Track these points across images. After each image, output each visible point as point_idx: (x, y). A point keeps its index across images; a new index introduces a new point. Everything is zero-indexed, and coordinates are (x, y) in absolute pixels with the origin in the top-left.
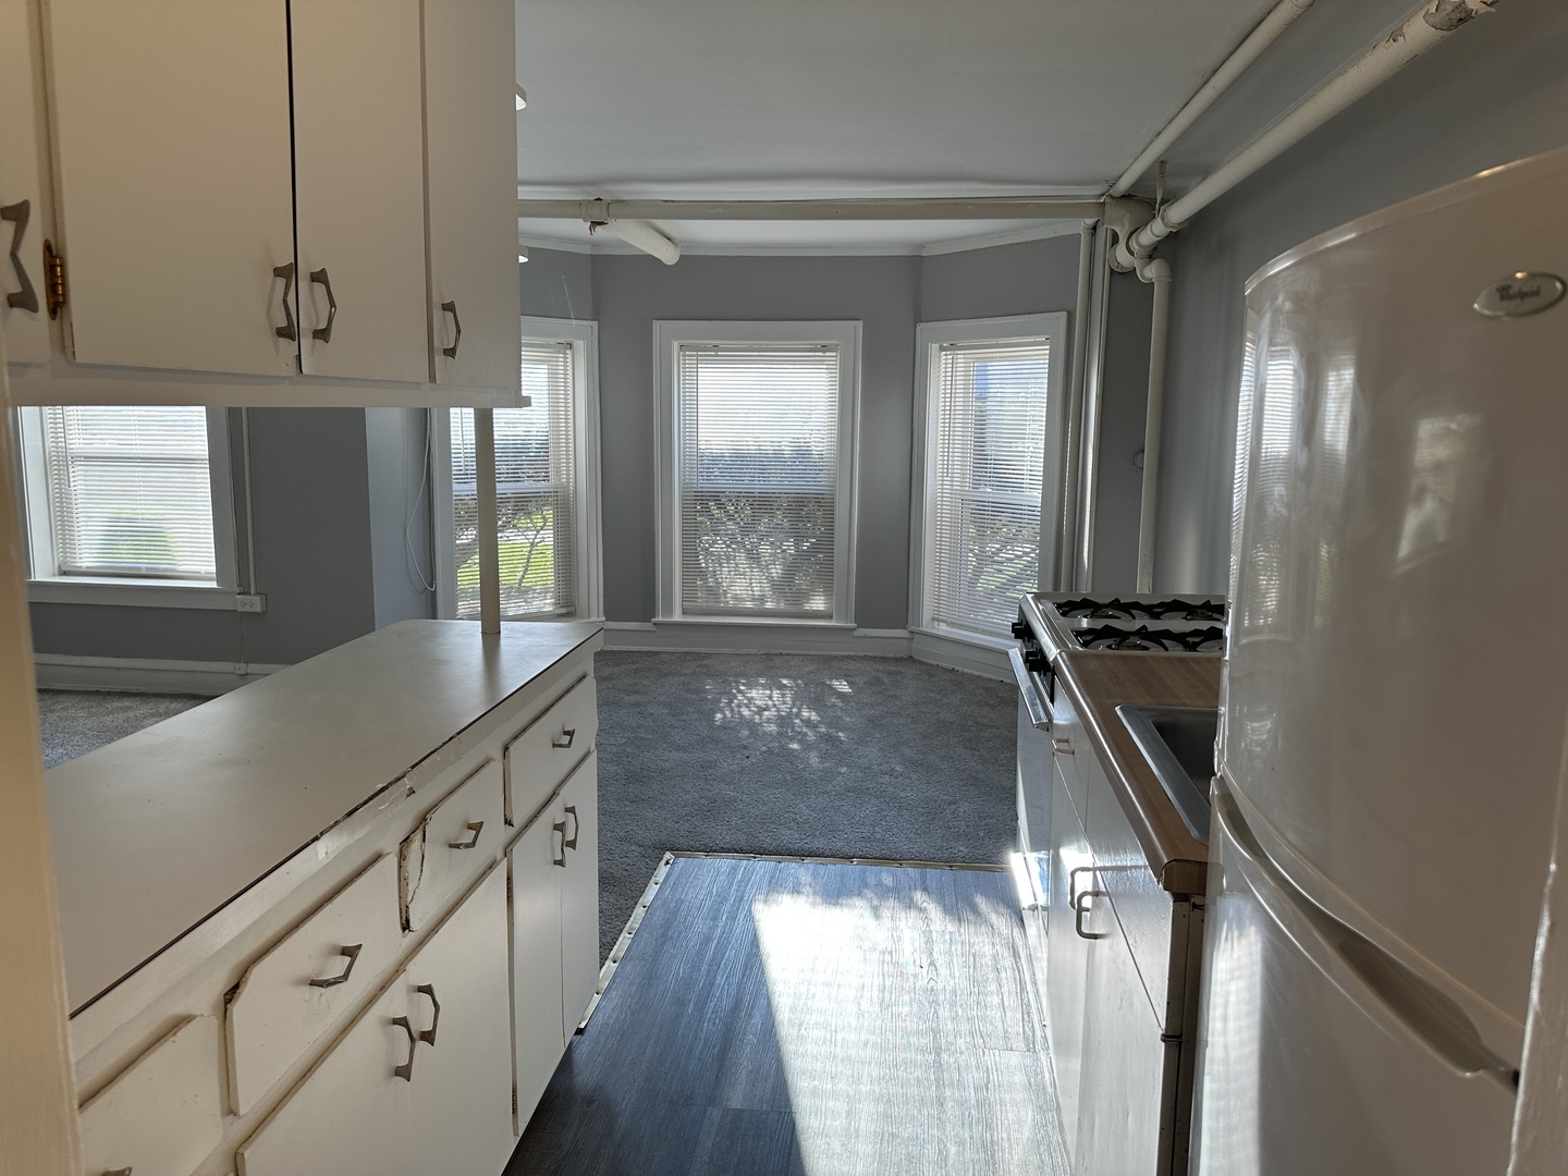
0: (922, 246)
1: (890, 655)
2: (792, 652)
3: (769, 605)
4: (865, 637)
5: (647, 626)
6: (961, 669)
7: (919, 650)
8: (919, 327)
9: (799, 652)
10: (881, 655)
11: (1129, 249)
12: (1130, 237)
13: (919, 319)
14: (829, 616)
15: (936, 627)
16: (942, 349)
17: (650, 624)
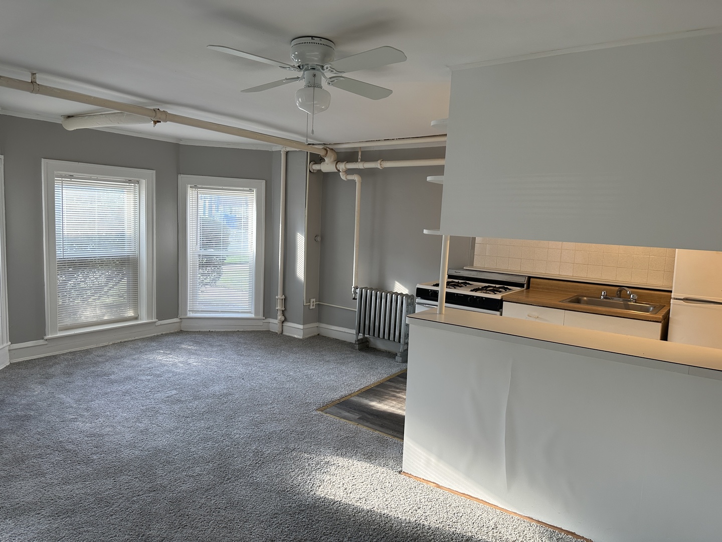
0: (181, 140)
1: (172, 332)
2: (126, 340)
3: (106, 318)
4: (161, 325)
6: (214, 330)
7: (186, 326)
8: (180, 176)
9: (130, 339)
10: (168, 332)
11: (336, 168)
12: (337, 163)
13: (179, 173)
14: (136, 318)
15: (190, 315)
16: (191, 187)
17: (42, 341)
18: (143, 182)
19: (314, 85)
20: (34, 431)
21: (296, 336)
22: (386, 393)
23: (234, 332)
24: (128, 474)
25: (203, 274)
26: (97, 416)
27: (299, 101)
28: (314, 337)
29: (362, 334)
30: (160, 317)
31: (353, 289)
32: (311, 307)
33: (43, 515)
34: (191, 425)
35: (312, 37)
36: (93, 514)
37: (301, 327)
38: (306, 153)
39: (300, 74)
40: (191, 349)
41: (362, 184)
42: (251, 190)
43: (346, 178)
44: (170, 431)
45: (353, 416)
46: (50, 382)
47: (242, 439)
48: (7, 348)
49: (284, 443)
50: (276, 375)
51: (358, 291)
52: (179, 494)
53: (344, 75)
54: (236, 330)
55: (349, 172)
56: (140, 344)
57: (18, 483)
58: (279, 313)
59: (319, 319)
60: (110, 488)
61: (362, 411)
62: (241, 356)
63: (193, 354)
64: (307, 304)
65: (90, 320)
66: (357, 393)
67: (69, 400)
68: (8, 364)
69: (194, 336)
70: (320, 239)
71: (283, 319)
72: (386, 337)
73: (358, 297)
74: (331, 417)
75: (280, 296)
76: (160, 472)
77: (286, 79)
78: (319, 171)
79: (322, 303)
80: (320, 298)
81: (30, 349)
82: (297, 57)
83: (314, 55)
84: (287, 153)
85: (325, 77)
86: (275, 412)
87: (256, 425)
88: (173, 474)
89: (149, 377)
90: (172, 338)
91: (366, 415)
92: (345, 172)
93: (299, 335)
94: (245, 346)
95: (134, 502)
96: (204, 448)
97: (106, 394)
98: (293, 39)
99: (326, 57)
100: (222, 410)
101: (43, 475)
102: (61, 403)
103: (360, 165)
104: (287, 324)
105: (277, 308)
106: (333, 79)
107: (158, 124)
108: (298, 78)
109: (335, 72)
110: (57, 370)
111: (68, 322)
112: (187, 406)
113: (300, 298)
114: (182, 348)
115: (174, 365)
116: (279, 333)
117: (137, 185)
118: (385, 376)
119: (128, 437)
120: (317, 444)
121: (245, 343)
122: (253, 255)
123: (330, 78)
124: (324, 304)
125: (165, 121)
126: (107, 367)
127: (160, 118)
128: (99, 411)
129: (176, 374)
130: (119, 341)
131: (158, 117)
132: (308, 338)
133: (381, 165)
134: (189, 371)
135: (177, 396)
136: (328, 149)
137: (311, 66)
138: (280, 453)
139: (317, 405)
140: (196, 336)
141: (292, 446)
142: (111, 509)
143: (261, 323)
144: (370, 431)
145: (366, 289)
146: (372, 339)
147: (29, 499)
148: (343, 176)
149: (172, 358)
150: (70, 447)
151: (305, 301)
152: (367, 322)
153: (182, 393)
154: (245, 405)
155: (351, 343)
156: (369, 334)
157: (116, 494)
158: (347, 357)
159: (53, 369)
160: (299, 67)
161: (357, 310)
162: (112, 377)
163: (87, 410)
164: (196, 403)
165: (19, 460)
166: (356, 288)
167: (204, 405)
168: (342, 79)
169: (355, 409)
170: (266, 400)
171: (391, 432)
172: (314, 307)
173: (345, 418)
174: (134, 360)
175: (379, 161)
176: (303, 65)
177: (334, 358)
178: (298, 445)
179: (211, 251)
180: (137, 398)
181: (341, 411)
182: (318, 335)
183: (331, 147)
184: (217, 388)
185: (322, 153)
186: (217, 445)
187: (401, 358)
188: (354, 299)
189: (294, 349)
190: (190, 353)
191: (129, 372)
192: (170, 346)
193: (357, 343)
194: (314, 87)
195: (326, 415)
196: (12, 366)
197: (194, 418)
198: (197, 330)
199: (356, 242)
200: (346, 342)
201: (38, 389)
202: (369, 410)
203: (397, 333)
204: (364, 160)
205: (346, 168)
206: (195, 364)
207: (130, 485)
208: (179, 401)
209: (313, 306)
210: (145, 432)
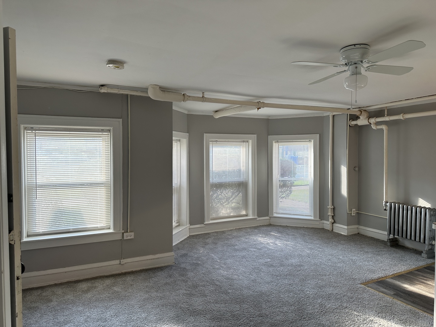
0: (270, 116)
1: (265, 224)
2: (242, 227)
3: (232, 214)
4: (259, 220)
5: (202, 225)
6: (289, 225)
7: (273, 221)
8: (269, 137)
9: (244, 227)
10: (263, 224)
11: (369, 122)
12: (369, 119)
13: (269, 135)
14: (247, 215)
15: (275, 215)
16: (275, 142)
17: (203, 225)
18: (250, 141)
19: (356, 73)
20: (201, 272)
21: (342, 233)
22: (415, 279)
23: (301, 227)
24: (247, 304)
25: (281, 192)
26: (229, 268)
27: (346, 84)
28: (355, 235)
29: (392, 235)
30: (259, 216)
31: (384, 203)
32: (353, 215)
33: (206, 318)
34: (280, 281)
35: (354, 45)
36: (230, 323)
37: (346, 227)
38: (346, 115)
39: (346, 68)
40: (277, 235)
41: (389, 131)
42: (310, 141)
43: (376, 128)
44: (268, 283)
45: (389, 292)
46: (207, 247)
47: (311, 294)
48: (188, 228)
49: (339, 302)
50: (330, 257)
51: (388, 204)
52: (276, 322)
53: (377, 64)
54: (302, 226)
55: (377, 123)
56: (249, 230)
57: (195, 298)
58: (330, 217)
59: (359, 223)
60: (238, 310)
61: (396, 290)
62: (307, 243)
63: (278, 238)
64: (349, 212)
65: (224, 215)
66: (391, 276)
67: (216, 257)
68: (189, 236)
69: (277, 228)
70: (358, 168)
71: (333, 221)
72: (413, 238)
73: (388, 208)
74: (372, 291)
75: (330, 206)
76: (264, 306)
77: (337, 73)
78: (356, 125)
79: (360, 212)
80: (359, 208)
81: (198, 229)
82: (344, 59)
83: (356, 55)
84: (334, 116)
85: (363, 67)
86: (331, 281)
87: (320, 288)
88: (271, 309)
89: (255, 250)
90: (265, 228)
91: (399, 292)
92: (375, 124)
93: (344, 233)
94: (309, 237)
95: (251, 321)
96: (288, 296)
97: (234, 256)
98: (341, 49)
99: (364, 55)
100: (297, 275)
101: (206, 296)
102: (212, 258)
103: (386, 119)
104: (335, 225)
105: (328, 214)
106: (369, 68)
107: (259, 109)
108: (345, 71)
109: (370, 63)
110: (209, 241)
111: (214, 215)
112: (277, 269)
113: (344, 209)
114: (272, 234)
115: (268, 244)
116: (330, 230)
117: (247, 143)
118: (414, 267)
119: (246, 282)
120: (363, 307)
121: (309, 235)
122: (312, 180)
123: (367, 67)
124: (362, 212)
125: (263, 107)
126: (233, 241)
127: (260, 106)
128: (230, 266)
129: (269, 249)
130: (238, 228)
131: (259, 106)
132: (351, 235)
133: (403, 117)
134: (277, 248)
135: (271, 262)
136: (362, 110)
137: (354, 63)
138: (337, 308)
139: (361, 281)
140: (279, 228)
141: (345, 305)
142: (240, 322)
143: (318, 223)
144: (405, 305)
145: (395, 203)
146: (400, 239)
147: (200, 308)
148: (374, 127)
149: (266, 239)
150: (218, 283)
151: (348, 210)
152: (396, 227)
153: (274, 261)
154: (312, 274)
155: (384, 241)
156: (398, 235)
157: (241, 314)
158: (381, 251)
159: (208, 240)
160: (346, 64)
161: (388, 218)
162: (236, 247)
163: (225, 264)
164: (282, 268)
165: (195, 286)
166: (387, 202)
167: (286, 270)
168: (375, 66)
169: (390, 287)
170: (325, 272)
171: (422, 308)
172: (355, 215)
173: (382, 292)
174: (247, 239)
175: (402, 115)
176: (348, 63)
177: (371, 250)
178: (349, 305)
179: (286, 178)
180: (249, 261)
181: (379, 287)
182: (358, 233)
183: (364, 109)
184: (294, 261)
185: (358, 114)
186: (296, 296)
187: (426, 255)
188: (385, 210)
189: (342, 242)
190: (276, 238)
191: (244, 246)
192: (265, 233)
193: (389, 241)
194: (356, 74)
195: (368, 288)
196: (190, 237)
197: (281, 277)
198: (279, 225)
199: (385, 171)
200: (380, 240)
201: (202, 250)
202: (402, 290)
203: (422, 236)
204: (389, 115)
205: (375, 121)
206: (279, 244)
207: (248, 310)
208: (272, 266)
209: (354, 213)
210: (254, 281)
